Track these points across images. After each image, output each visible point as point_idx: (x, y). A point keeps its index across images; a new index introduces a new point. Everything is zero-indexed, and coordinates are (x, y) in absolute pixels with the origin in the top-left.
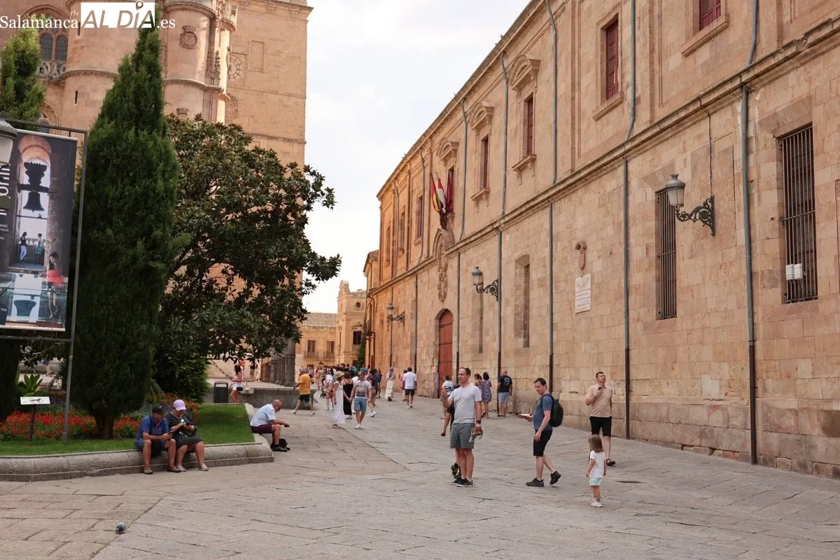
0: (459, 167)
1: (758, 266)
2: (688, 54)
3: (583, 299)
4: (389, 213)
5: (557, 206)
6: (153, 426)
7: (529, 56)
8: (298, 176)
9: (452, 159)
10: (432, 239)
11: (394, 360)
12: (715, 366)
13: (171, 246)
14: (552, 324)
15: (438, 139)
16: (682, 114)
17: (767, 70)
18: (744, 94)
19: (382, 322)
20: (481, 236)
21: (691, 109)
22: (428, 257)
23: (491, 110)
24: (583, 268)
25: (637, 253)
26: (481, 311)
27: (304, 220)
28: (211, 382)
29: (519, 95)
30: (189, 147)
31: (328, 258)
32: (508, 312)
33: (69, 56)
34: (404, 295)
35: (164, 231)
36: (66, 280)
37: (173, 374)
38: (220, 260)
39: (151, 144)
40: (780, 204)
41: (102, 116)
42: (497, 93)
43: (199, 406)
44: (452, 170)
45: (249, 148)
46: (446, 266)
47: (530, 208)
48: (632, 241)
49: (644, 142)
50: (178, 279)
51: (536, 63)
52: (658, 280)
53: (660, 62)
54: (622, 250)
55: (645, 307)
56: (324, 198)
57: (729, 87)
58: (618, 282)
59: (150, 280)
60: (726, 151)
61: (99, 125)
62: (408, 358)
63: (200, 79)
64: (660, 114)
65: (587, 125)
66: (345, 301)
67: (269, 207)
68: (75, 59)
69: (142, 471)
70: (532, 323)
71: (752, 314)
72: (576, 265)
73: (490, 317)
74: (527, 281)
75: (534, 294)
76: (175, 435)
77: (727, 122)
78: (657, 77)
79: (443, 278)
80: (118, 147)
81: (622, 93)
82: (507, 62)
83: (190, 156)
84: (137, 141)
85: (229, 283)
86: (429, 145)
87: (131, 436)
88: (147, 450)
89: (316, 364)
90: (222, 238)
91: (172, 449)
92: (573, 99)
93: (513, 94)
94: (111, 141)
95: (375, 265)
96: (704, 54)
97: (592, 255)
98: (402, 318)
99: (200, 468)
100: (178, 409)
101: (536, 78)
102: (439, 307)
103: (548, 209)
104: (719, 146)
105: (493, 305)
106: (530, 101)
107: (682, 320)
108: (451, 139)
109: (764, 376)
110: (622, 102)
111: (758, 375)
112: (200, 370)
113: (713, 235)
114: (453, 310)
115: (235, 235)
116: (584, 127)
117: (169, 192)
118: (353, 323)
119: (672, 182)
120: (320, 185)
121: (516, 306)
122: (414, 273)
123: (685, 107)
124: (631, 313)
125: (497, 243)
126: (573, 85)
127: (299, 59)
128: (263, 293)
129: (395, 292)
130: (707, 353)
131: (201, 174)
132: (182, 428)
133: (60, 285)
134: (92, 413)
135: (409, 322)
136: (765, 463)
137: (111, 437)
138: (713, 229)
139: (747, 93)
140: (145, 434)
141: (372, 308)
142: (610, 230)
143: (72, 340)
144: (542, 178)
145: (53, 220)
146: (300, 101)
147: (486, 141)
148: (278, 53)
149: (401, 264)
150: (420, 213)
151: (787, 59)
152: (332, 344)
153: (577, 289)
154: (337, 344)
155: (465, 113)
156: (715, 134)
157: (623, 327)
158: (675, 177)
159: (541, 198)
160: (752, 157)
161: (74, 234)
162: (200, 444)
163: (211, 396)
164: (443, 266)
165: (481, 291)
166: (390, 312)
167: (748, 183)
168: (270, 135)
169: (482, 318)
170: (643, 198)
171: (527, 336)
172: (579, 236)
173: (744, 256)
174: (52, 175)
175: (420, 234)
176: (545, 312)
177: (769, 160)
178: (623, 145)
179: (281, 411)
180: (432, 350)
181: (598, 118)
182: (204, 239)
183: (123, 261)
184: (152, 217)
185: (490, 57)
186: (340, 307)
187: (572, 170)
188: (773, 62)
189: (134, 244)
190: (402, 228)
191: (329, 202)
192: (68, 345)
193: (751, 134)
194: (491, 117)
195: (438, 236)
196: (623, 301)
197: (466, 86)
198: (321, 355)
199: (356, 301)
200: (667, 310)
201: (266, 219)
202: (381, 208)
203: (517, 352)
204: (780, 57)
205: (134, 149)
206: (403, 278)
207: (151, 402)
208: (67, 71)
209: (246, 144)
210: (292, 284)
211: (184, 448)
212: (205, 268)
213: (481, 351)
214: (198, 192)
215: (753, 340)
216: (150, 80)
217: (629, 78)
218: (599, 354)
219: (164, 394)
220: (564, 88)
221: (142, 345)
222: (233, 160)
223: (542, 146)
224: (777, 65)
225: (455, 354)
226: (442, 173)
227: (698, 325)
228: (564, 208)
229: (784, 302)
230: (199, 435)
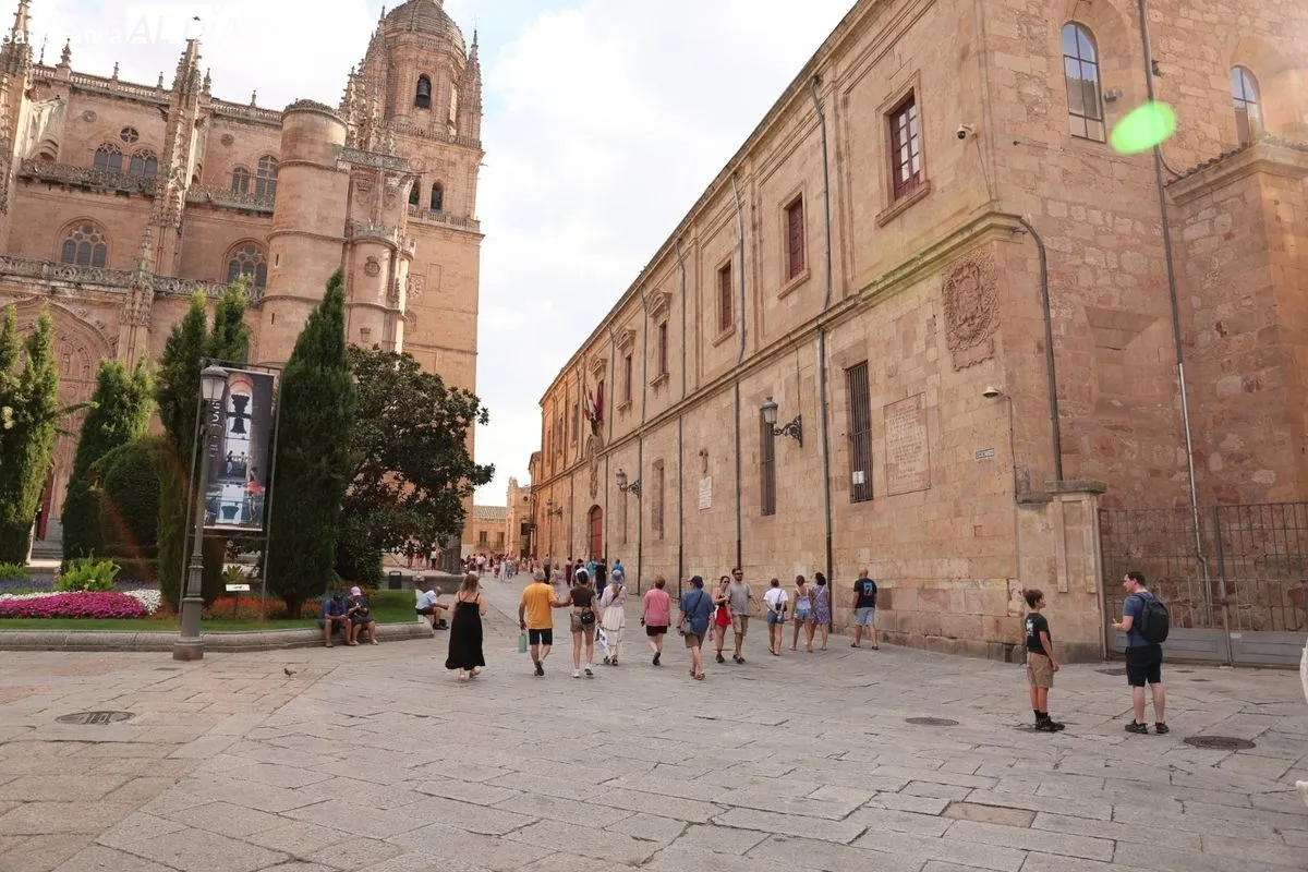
0: (608, 380)
1: (832, 474)
2: (782, 297)
3: (705, 499)
4: (550, 418)
5: (685, 418)
6: (333, 609)
7: (662, 290)
8: (457, 398)
9: (602, 373)
10: (585, 444)
11: (553, 550)
12: (803, 554)
13: (348, 461)
14: (681, 519)
15: (590, 355)
16: (777, 347)
17: (836, 316)
18: (820, 334)
19: (543, 516)
20: (624, 442)
21: (783, 343)
22: (582, 460)
23: (633, 332)
24: (705, 472)
25: (746, 459)
26: (626, 507)
27: (464, 434)
28: (386, 570)
29: (655, 321)
30: (367, 372)
31: (483, 466)
32: (647, 509)
33: (268, 283)
34: (561, 491)
35: (343, 448)
36: (264, 489)
37: (353, 564)
38: (393, 469)
39: (334, 378)
40: (848, 423)
41: (294, 355)
42: (638, 319)
43: (376, 592)
44: (602, 383)
45: (419, 372)
46: (597, 466)
47: (664, 419)
48: (742, 449)
49: (750, 367)
50: (357, 483)
51: (669, 296)
52: (762, 483)
53: (763, 304)
54: (734, 457)
55: (752, 507)
56: (480, 417)
57: (809, 328)
58: (731, 485)
59: (332, 489)
60: (809, 379)
61: (292, 362)
62: (565, 548)
63: (381, 302)
64: (763, 345)
65: (708, 350)
66: (513, 496)
67: (434, 424)
68: (273, 286)
69: (324, 645)
70: (666, 517)
71: (829, 512)
72: (701, 467)
73: (632, 512)
74: (662, 482)
75: (667, 494)
76: (351, 616)
77: (808, 355)
78: (760, 317)
79: (594, 477)
80: (308, 382)
81: (734, 326)
82: (646, 293)
83: (369, 380)
84: (323, 376)
85: (400, 488)
86: (583, 360)
87: (316, 617)
88: (328, 628)
89: (487, 552)
90: (393, 451)
91: (349, 627)
92: (697, 328)
93: (650, 320)
94: (301, 376)
95: (538, 465)
96: (794, 298)
97: (712, 461)
98: (559, 513)
99: (372, 643)
100: (355, 594)
101: (669, 309)
102: (591, 503)
103: (678, 421)
104: (805, 375)
105: (634, 502)
106: (664, 327)
107: (779, 517)
108: (600, 356)
109: (838, 561)
110: (734, 333)
111: (833, 561)
112: (376, 560)
113: (801, 446)
114: (603, 506)
115: (405, 448)
116: (706, 351)
117: (347, 416)
118: (520, 516)
119: (768, 403)
120: (477, 405)
121: (653, 503)
122: (570, 473)
123: (779, 342)
124: (742, 509)
125: (638, 448)
126: (697, 318)
127: (473, 280)
128: (429, 495)
129: (555, 489)
130: (798, 544)
131: (376, 397)
132: (357, 611)
133: (258, 494)
134: (285, 598)
135: (565, 515)
136: (838, 633)
137: (299, 617)
138: (801, 442)
139: (823, 333)
140: (327, 615)
141: (535, 503)
142: (726, 440)
143: (268, 538)
144: (673, 394)
145: (253, 441)
146: (473, 317)
147: (629, 359)
148: (454, 275)
149: (560, 463)
150: (575, 419)
151: (849, 309)
152: (502, 535)
153: (701, 489)
154: (506, 535)
155: (612, 334)
156: (802, 365)
157: (736, 522)
158: (770, 399)
159: (672, 411)
160: (827, 384)
161: (271, 451)
162: (372, 623)
163: (386, 583)
164: (594, 466)
165: (625, 490)
166: (549, 507)
167: (825, 405)
168: (447, 346)
169: (626, 513)
170: (750, 413)
171: (662, 529)
172: (702, 445)
173: (823, 465)
174: (254, 405)
175: (575, 437)
176: (676, 509)
177: (840, 388)
178: (733, 370)
179: (441, 596)
180: (585, 541)
181: (717, 345)
182: (378, 450)
183: (309, 473)
184: (334, 437)
185: (632, 288)
186: (510, 500)
187: (697, 388)
188: (838, 310)
189: (320, 459)
190: (561, 433)
191: (484, 420)
192: (264, 542)
193: (826, 366)
194: (633, 339)
195: (590, 441)
196: (736, 500)
197: (612, 312)
198: (492, 545)
199: (524, 495)
200: (769, 508)
201: (431, 434)
202: (543, 414)
203: (654, 544)
204: (844, 307)
205: (320, 382)
206: (560, 477)
207: (332, 588)
208: (266, 295)
209: (416, 369)
210: (454, 487)
211: (359, 626)
212: (379, 475)
213: (625, 542)
214: (373, 412)
215: (830, 533)
216: (334, 325)
217: (739, 313)
218: (717, 544)
219: (344, 583)
220: (690, 317)
221: (325, 542)
222: (403, 383)
223: (674, 366)
224: (842, 313)
225: (604, 544)
226: (593, 387)
227: (791, 521)
228: (690, 419)
229: (852, 502)
230: (372, 614)
